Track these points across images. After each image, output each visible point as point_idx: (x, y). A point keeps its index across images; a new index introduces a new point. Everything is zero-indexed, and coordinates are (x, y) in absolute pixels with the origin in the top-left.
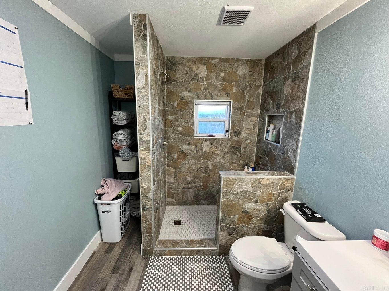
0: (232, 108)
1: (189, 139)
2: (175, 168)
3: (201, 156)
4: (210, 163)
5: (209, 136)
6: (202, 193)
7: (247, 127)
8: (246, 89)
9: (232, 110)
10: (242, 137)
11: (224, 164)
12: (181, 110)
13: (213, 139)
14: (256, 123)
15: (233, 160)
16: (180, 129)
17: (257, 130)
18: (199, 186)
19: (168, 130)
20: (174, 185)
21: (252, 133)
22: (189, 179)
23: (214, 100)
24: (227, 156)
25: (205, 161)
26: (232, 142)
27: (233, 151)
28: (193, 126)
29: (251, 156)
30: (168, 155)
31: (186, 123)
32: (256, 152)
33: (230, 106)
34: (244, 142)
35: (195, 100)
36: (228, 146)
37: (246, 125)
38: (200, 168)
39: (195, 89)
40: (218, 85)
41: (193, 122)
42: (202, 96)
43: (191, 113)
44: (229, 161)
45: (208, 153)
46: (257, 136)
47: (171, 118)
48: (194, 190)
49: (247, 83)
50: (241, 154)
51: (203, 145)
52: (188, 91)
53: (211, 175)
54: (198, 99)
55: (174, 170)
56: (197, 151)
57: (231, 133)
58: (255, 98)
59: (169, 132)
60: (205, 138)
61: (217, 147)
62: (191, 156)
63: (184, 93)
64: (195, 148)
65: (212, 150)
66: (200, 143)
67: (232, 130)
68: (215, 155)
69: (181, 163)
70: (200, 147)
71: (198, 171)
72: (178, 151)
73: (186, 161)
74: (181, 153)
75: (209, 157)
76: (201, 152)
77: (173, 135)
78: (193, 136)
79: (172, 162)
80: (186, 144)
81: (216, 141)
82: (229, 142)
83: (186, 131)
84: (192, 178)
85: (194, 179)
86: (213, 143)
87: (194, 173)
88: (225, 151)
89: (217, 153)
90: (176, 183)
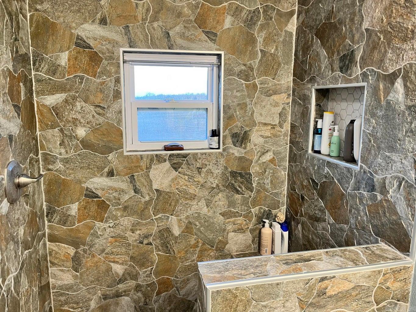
0: (224, 70)
1: (110, 158)
2: (75, 244)
3: (148, 203)
4: (173, 221)
5: (167, 148)
6: (157, 303)
7: (264, 122)
8: (258, 21)
9: (225, 77)
10: (253, 146)
11: (211, 220)
12: (82, 78)
13: (178, 155)
14: (284, 108)
15: (234, 208)
16: (81, 132)
17: (287, 127)
18: (148, 285)
19: (45, 138)
20: (75, 291)
21: (275, 136)
22: (119, 269)
23: (177, 49)
24: (217, 198)
25: (160, 216)
26: (228, 161)
27: (232, 184)
28: (119, 121)
29: (276, 193)
30: (49, 209)
31: (99, 114)
32: (288, 183)
33: (219, 67)
34: (259, 159)
35: (122, 50)
36: (218, 171)
37: (261, 115)
38: (147, 237)
39: (119, 16)
40: (183, 7)
41: (120, 112)
42: (141, 37)
43: (112, 85)
44: (223, 210)
45: (167, 193)
46: (289, 143)
47: (51, 100)
48: (135, 297)
49: (259, 7)
50: (252, 192)
51: (152, 173)
52: (98, 21)
53: (179, 252)
54: (130, 47)
55: (72, 251)
56: (136, 191)
57: (225, 137)
58: (281, 46)
59: (48, 141)
60: (157, 155)
61: (191, 177)
62: (120, 207)
63: (86, 26)
64: (131, 182)
65: (178, 184)
66: (144, 167)
67: (227, 130)
68: (186, 198)
69: (91, 228)
70: (143, 180)
71: (142, 245)
72: (81, 194)
73: (106, 221)
74: (90, 200)
75: (170, 205)
76: (148, 194)
77: (63, 151)
78: (123, 151)
79: (65, 228)
80: (103, 173)
81: (187, 160)
82: (221, 162)
83: (100, 137)
84: (126, 267)
85: (134, 267)
86: (179, 168)
87: (131, 252)
88: (212, 186)
89: (191, 191)
90: (82, 286)
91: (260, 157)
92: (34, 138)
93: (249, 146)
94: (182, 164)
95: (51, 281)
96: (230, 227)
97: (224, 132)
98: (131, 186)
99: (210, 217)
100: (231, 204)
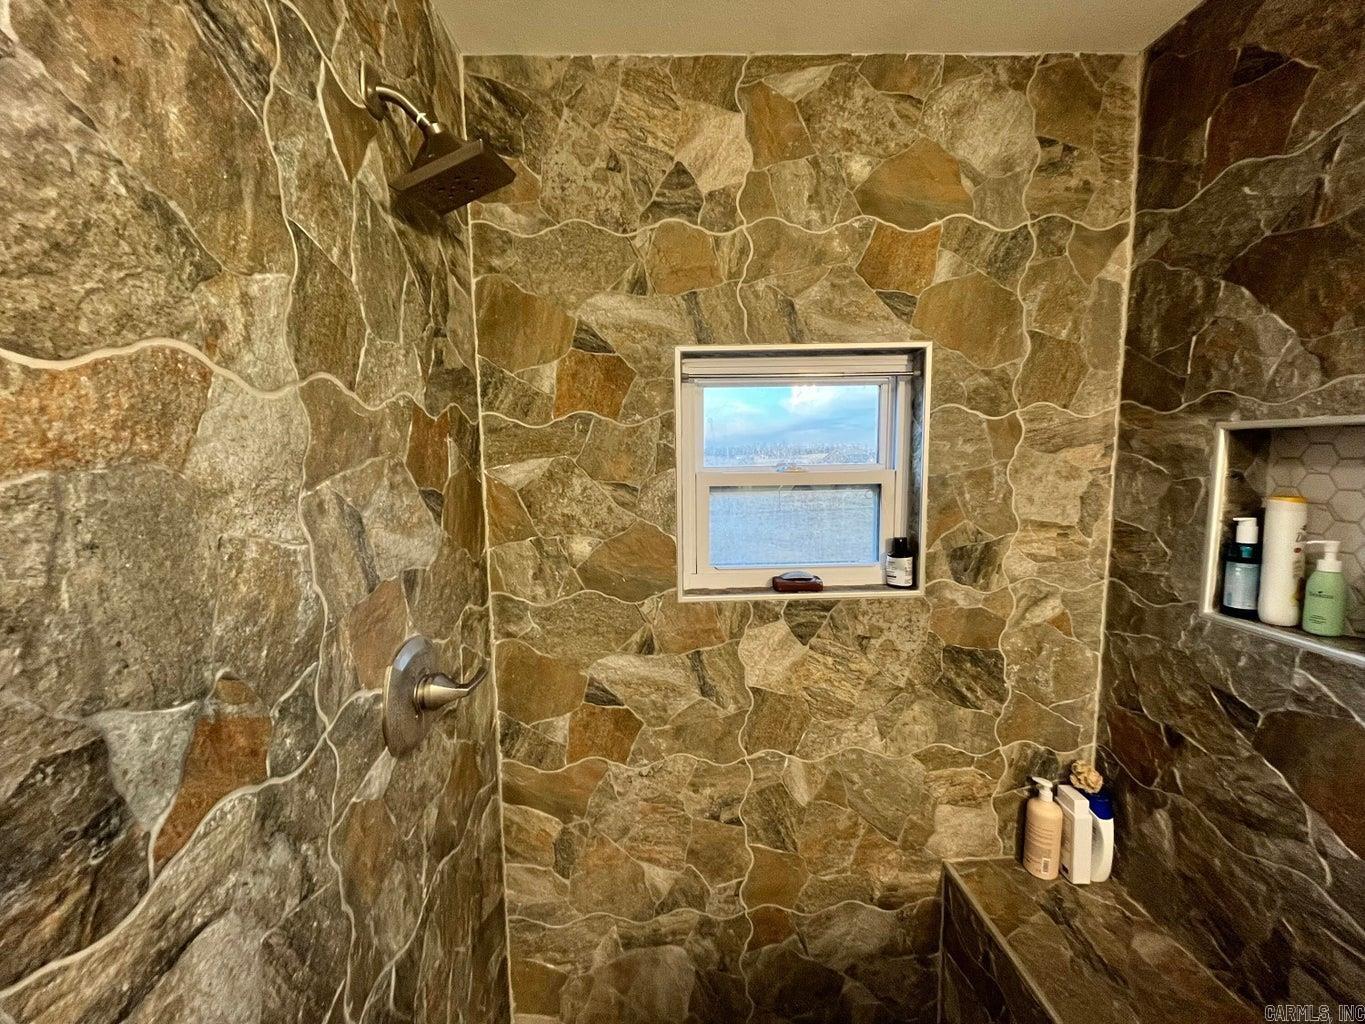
0: (933, 389)
1: (645, 609)
2: (563, 812)
3: (732, 721)
4: (793, 768)
5: (778, 585)
6: (749, 969)
7: (1039, 518)
8: (1024, 258)
9: (933, 407)
10: (1006, 583)
11: (892, 771)
12: (586, 421)
13: (810, 602)
14: (1093, 484)
15: (954, 742)
16: (582, 547)
17: (1103, 531)
18: (729, 923)
19: (502, 562)
20: (559, 922)
21: (1069, 555)
22: (660, 877)
23: (812, 341)
24: (907, 716)
25: (761, 753)
26: (937, 621)
27: (950, 680)
28: (670, 521)
29: (1071, 708)
30: (507, 724)
31: (623, 504)
32: (1106, 683)
33: (916, 383)
34: (1023, 617)
35: (679, 350)
36: (910, 646)
37: (1030, 500)
38: (728, 804)
39: (674, 272)
40: (829, 238)
41: (672, 499)
42: (726, 317)
43: (655, 435)
44: (924, 747)
45: (780, 699)
46: (1106, 573)
47: (518, 474)
48: (698, 949)
49: (1029, 223)
50: (1001, 700)
51: (745, 647)
52: (626, 286)
53: (807, 847)
54: (700, 342)
55: (554, 826)
56: (705, 690)
57: (931, 558)
58: (1087, 319)
59: (508, 568)
60: (756, 604)
61: (842, 660)
62: (667, 727)
63: (601, 300)
64: (694, 669)
65: (807, 677)
66: (725, 633)
67: (938, 542)
68: (829, 713)
69: (598, 775)
70: (722, 664)
71: (716, 824)
72: (578, 694)
73: (634, 761)
74: (598, 708)
75: (787, 728)
76: (735, 699)
77: (540, 591)
78: (676, 593)
79: (540, 771)
80: (629, 645)
81: (832, 618)
82: (922, 624)
83: (623, 559)
84: (678, 874)
85: (696, 876)
86: (812, 635)
87: (689, 840)
88: (896, 684)
89: (841, 695)
90: (575, 912)
91: (1027, 610)
92: (476, 565)
93: (997, 582)
94: (818, 626)
95: (508, 892)
96: (940, 791)
97: (929, 546)
98: (693, 677)
99: (887, 763)
100: (946, 731)
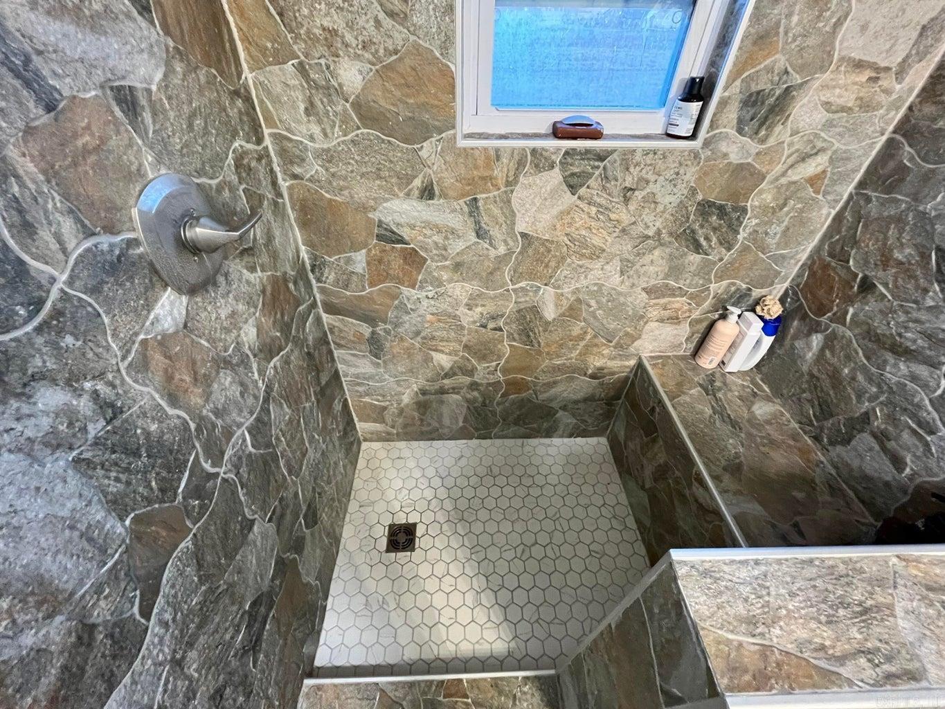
1: (424, 154)
2: (371, 320)
3: (502, 260)
4: (546, 296)
5: (558, 132)
7: (859, 56)
10: (786, 135)
11: (622, 299)
13: (588, 151)
15: (677, 280)
16: (351, 75)
17: (919, 76)
18: (489, 384)
19: (268, 93)
20: (378, 382)
21: (866, 106)
22: (444, 360)
24: (647, 259)
25: (523, 284)
26: (703, 174)
27: (693, 231)
29: (783, 257)
30: (314, 258)
31: (392, 15)
34: (784, 174)
36: (669, 199)
38: (493, 318)
44: (653, 282)
45: (544, 242)
50: (729, 249)
51: (518, 195)
53: (548, 345)
55: (366, 330)
56: (480, 233)
57: (724, 103)
59: (277, 101)
60: (534, 151)
61: (604, 210)
62: (447, 263)
64: (471, 214)
65: (570, 224)
66: (501, 182)
67: (738, 82)
68: (583, 255)
69: (395, 297)
70: (496, 211)
71: (484, 330)
72: (370, 234)
73: (421, 288)
74: (388, 246)
75: (547, 266)
76: (505, 241)
77: (316, 130)
78: (454, 136)
79: (348, 293)
80: (410, 190)
81: (605, 168)
82: (687, 178)
83: (398, 94)
84: (457, 358)
85: (468, 360)
86: (581, 186)
88: (646, 232)
89: (597, 241)
91: (792, 166)
92: (236, 93)
93: (780, 133)
94: (590, 175)
96: (654, 313)
97: (726, 88)
98: (470, 222)
99: (620, 294)
100: (675, 270)
